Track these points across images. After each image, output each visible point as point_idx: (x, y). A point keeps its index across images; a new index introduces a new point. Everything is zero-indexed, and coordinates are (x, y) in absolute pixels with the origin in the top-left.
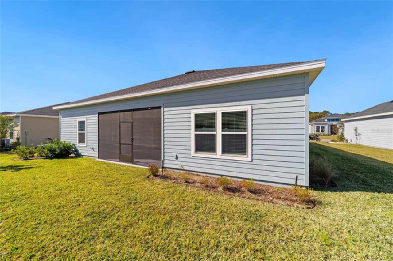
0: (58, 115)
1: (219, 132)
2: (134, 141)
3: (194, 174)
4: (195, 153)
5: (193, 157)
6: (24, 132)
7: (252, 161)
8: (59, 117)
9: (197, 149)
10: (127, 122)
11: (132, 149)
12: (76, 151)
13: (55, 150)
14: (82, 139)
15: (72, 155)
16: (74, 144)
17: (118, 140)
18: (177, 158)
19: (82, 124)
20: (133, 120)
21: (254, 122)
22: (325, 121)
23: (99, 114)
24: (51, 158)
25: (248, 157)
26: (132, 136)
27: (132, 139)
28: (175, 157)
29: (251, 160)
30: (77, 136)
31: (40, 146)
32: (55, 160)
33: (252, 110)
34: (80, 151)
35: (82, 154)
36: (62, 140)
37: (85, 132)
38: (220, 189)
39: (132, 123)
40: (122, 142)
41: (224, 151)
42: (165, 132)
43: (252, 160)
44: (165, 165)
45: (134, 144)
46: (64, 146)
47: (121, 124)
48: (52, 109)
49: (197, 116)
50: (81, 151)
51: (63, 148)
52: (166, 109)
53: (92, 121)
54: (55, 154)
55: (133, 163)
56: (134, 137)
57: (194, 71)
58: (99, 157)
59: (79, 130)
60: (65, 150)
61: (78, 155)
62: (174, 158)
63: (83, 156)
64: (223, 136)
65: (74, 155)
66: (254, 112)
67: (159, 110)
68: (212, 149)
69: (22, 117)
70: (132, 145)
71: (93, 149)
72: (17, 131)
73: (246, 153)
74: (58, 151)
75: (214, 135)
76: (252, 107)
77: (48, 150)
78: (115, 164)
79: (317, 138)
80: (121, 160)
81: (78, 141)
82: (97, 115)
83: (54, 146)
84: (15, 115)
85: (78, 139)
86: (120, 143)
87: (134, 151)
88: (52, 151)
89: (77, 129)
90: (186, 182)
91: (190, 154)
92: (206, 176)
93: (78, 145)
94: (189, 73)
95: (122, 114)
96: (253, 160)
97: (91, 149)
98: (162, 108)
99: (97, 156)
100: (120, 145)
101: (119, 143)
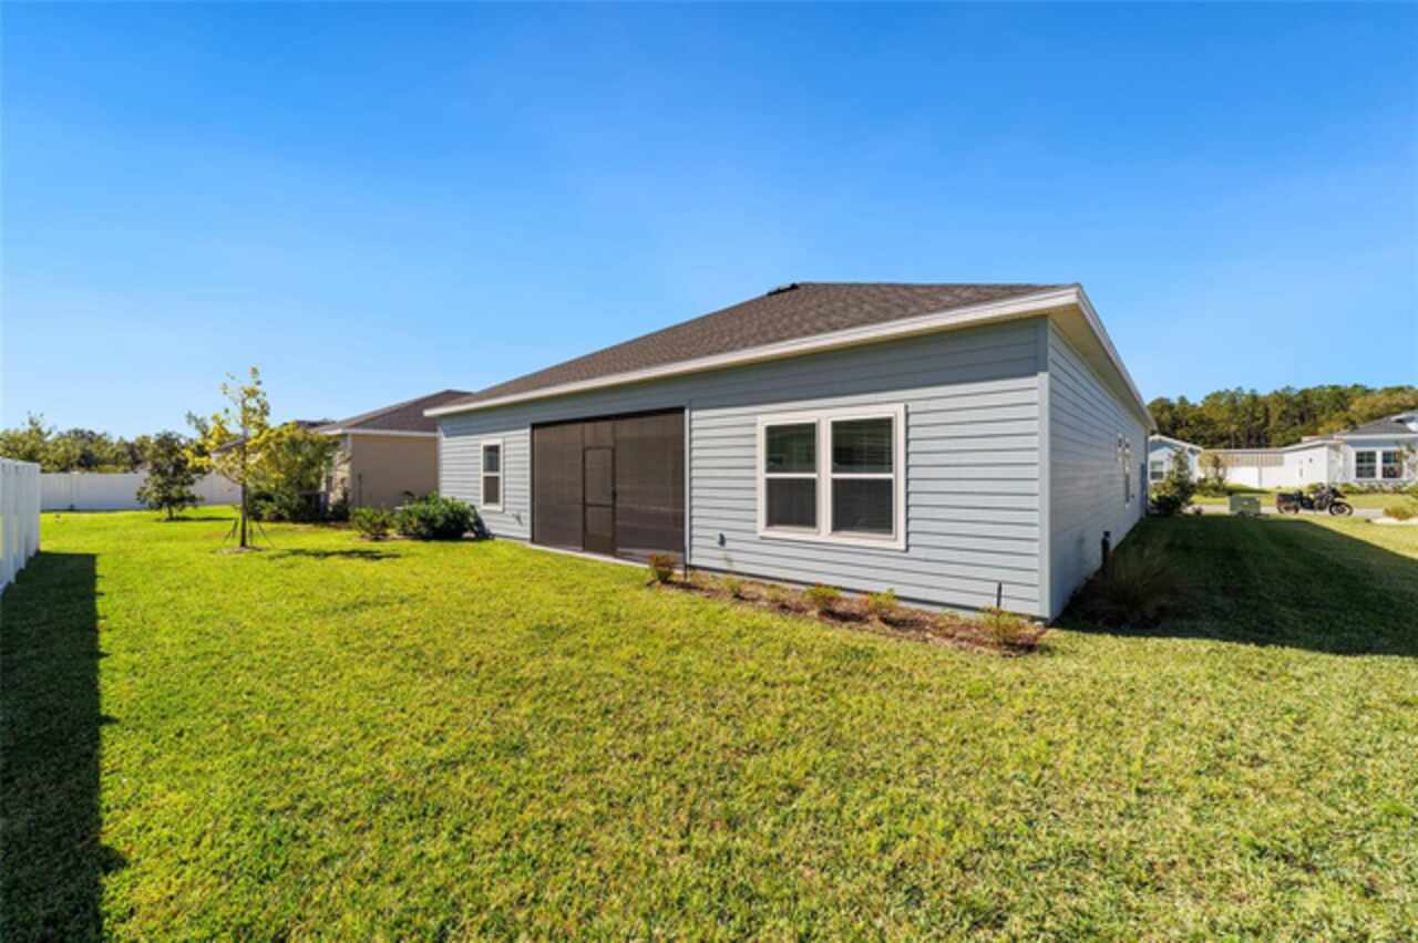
0: (435, 430)
1: (825, 474)
2: (619, 498)
3: (764, 585)
4: (766, 530)
5: (762, 538)
6: (358, 477)
7: (907, 550)
8: (437, 435)
9: (772, 520)
10: (599, 448)
11: (614, 519)
12: (479, 523)
13: (433, 520)
14: (492, 492)
15: (469, 534)
16: (473, 507)
17: (580, 496)
18: (722, 541)
19: (492, 453)
20: (615, 441)
21: (913, 446)
22: (1410, 431)
23: (534, 426)
24: (426, 538)
25: (896, 539)
26: (614, 484)
27: (614, 495)
28: (718, 538)
29: (903, 547)
30: (481, 485)
31: (401, 508)
32: (434, 544)
33: (907, 415)
34: (487, 525)
35: (493, 531)
36: (445, 494)
37: (500, 474)
38: (814, 613)
39: (614, 450)
40: (589, 500)
41: (839, 524)
42: (694, 473)
43: (908, 546)
44: (695, 562)
45: (618, 505)
46: (452, 510)
47: (589, 454)
48: (421, 415)
49: (771, 430)
50: (490, 525)
51: (451, 515)
52: (695, 414)
53: (516, 445)
54: (434, 528)
55: (616, 556)
56: (618, 487)
57: (794, 287)
58: (533, 540)
59: (485, 470)
60: (454, 521)
61: (483, 535)
62: (715, 543)
63: (494, 536)
64: (835, 482)
65: (472, 535)
66: (913, 420)
67: (679, 416)
68: (807, 519)
69: (354, 435)
70: (613, 507)
71: (518, 518)
72: (342, 472)
73: (891, 527)
74: (441, 521)
75: (812, 483)
76: (906, 407)
77: (421, 519)
78: (571, 557)
79: (1339, 504)
80: (586, 548)
81: (482, 497)
82: (528, 431)
83: (432, 509)
84: (339, 431)
85: (482, 491)
86: (585, 505)
87: (619, 523)
88: (428, 521)
89: (481, 467)
90: (737, 596)
91: (754, 532)
92: (794, 590)
93: (482, 508)
94: (779, 291)
95: (588, 426)
96: (911, 549)
97: (513, 520)
98: (687, 412)
99: (528, 536)
100: (584, 511)
101: (580, 501)
